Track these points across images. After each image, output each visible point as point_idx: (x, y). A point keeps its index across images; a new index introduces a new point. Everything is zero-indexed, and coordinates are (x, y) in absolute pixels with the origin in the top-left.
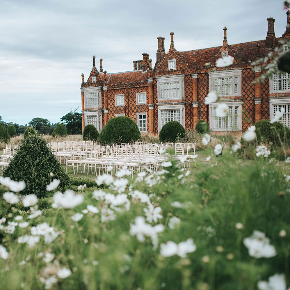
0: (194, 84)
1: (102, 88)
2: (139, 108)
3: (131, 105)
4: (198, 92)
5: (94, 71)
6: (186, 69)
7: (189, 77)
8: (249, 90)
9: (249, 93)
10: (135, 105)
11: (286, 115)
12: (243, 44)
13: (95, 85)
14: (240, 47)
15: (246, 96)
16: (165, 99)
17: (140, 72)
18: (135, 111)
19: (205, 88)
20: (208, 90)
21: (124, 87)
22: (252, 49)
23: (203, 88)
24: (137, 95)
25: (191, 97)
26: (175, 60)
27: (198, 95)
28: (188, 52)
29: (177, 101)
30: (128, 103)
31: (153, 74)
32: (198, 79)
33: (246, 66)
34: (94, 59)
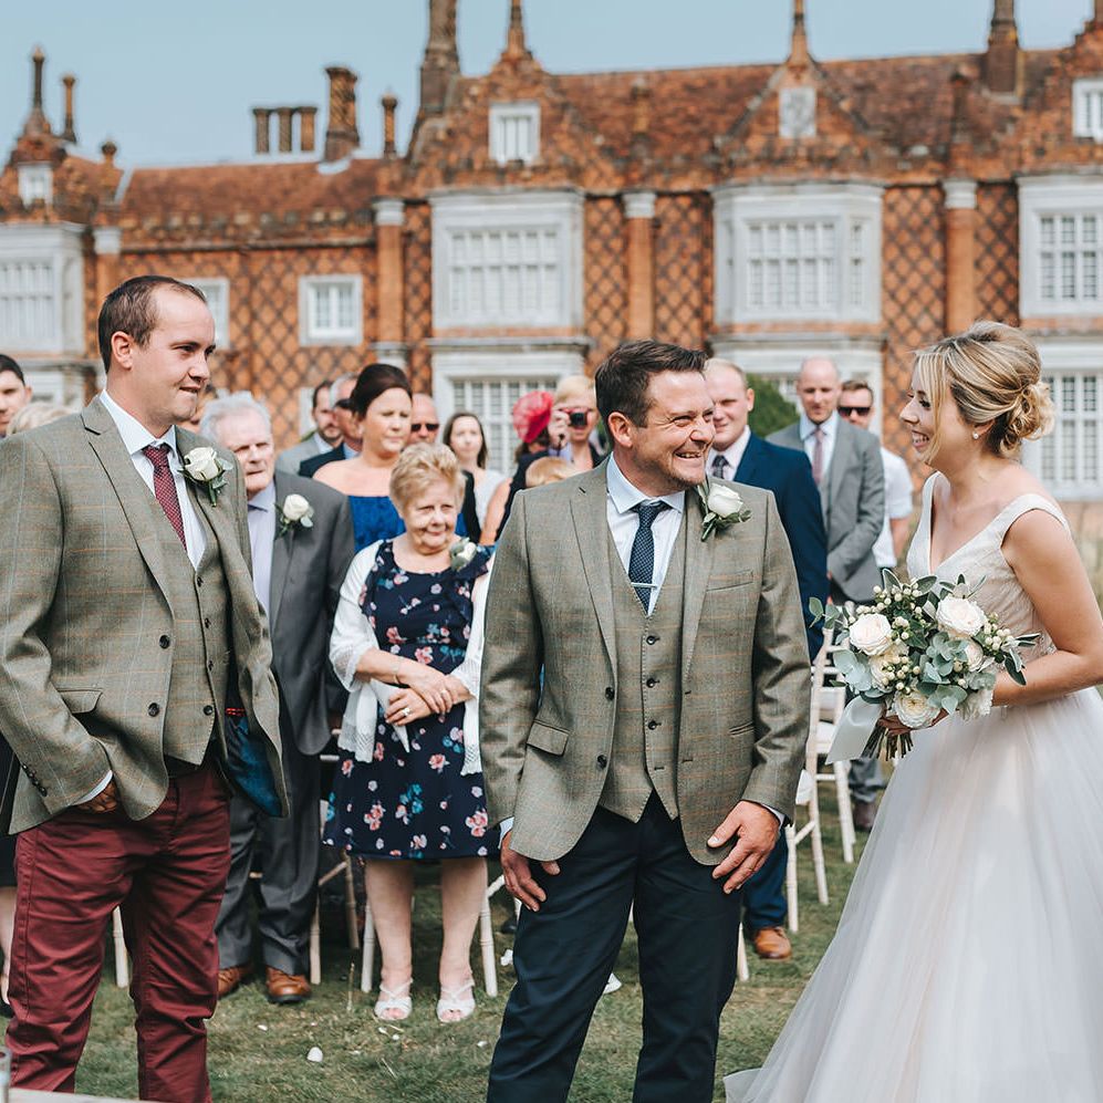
0: (635, 248)
1: (88, 239)
2: (313, 362)
3: (267, 346)
4: (655, 291)
5: (35, 134)
6: (591, 162)
7: (606, 205)
8: (914, 294)
9: (914, 309)
10: (290, 346)
11: (1073, 423)
12: (871, 63)
13: (46, 218)
14: (860, 73)
15: (903, 324)
16: (474, 318)
17: (311, 169)
18: (291, 377)
19: (694, 271)
20: (708, 281)
21: (224, 237)
22: (919, 93)
23: (684, 272)
24: (306, 289)
25: (616, 314)
26: (534, 112)
27: (655, 307)
28: (592, 76)
29: (545, 331)
30: (248, 331)
31: (405, 178)
32: (656, 224)
33: (904, 172)
34: (39, 63)
